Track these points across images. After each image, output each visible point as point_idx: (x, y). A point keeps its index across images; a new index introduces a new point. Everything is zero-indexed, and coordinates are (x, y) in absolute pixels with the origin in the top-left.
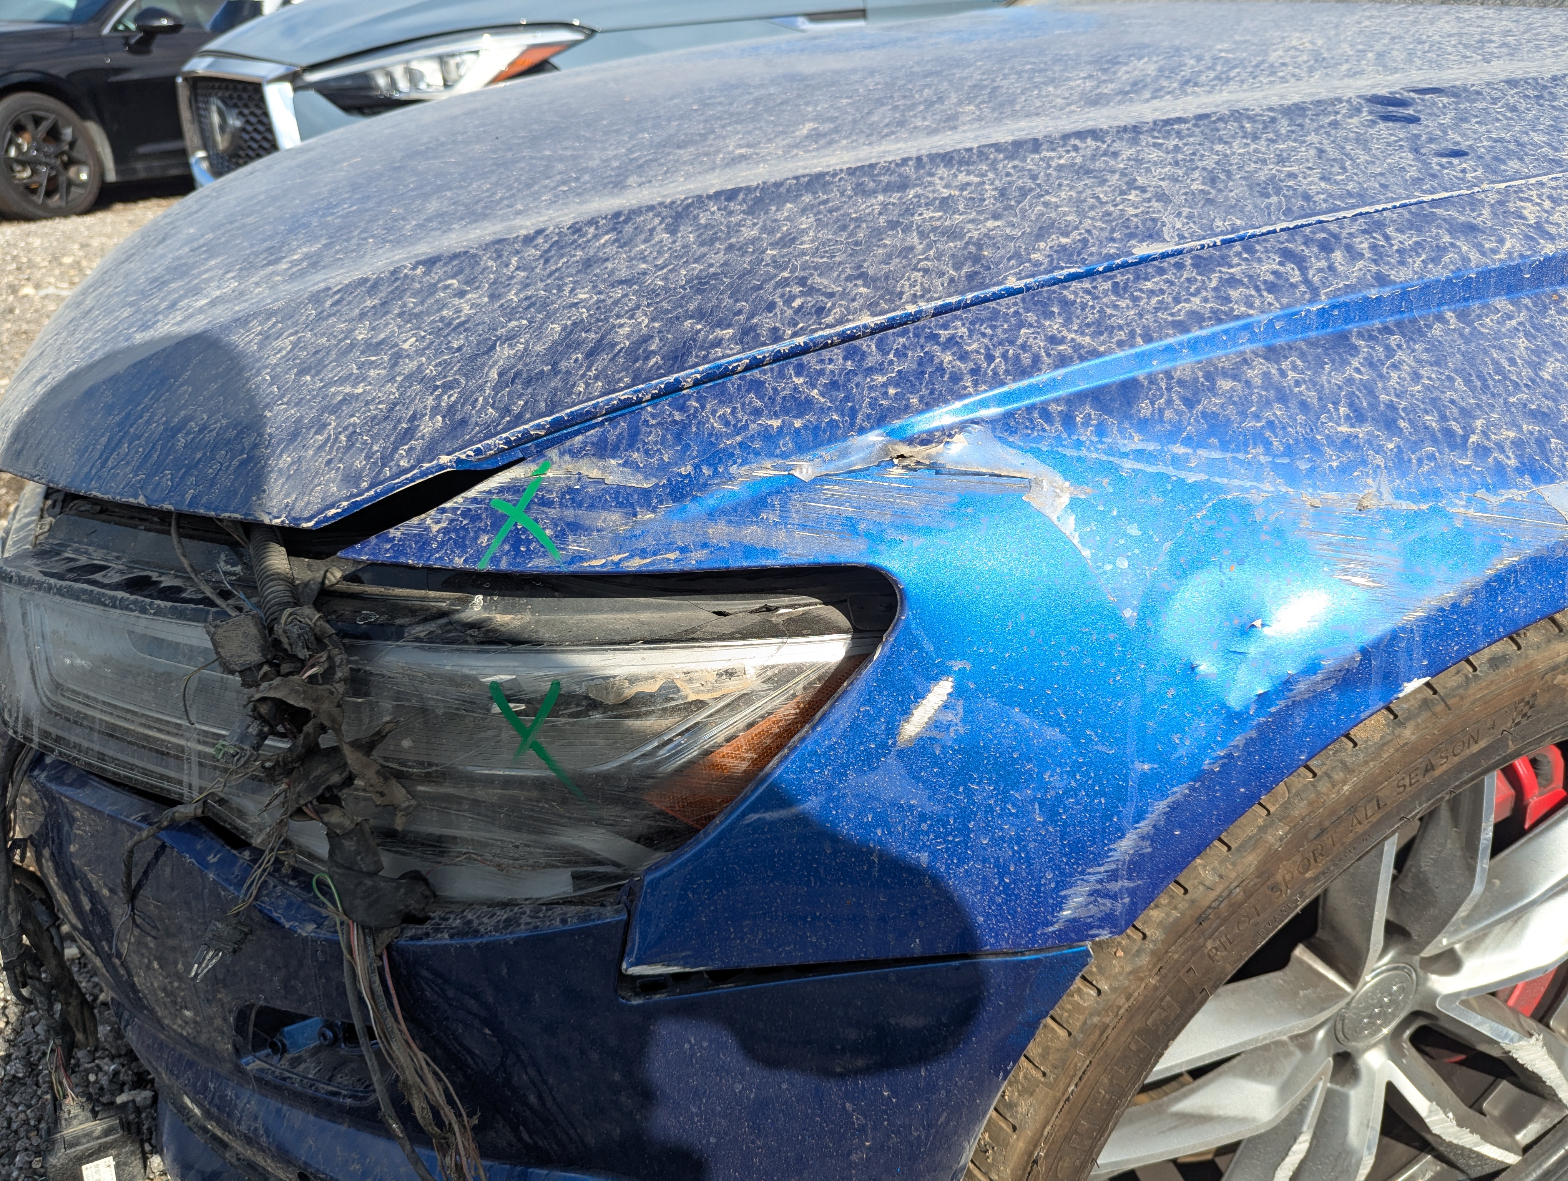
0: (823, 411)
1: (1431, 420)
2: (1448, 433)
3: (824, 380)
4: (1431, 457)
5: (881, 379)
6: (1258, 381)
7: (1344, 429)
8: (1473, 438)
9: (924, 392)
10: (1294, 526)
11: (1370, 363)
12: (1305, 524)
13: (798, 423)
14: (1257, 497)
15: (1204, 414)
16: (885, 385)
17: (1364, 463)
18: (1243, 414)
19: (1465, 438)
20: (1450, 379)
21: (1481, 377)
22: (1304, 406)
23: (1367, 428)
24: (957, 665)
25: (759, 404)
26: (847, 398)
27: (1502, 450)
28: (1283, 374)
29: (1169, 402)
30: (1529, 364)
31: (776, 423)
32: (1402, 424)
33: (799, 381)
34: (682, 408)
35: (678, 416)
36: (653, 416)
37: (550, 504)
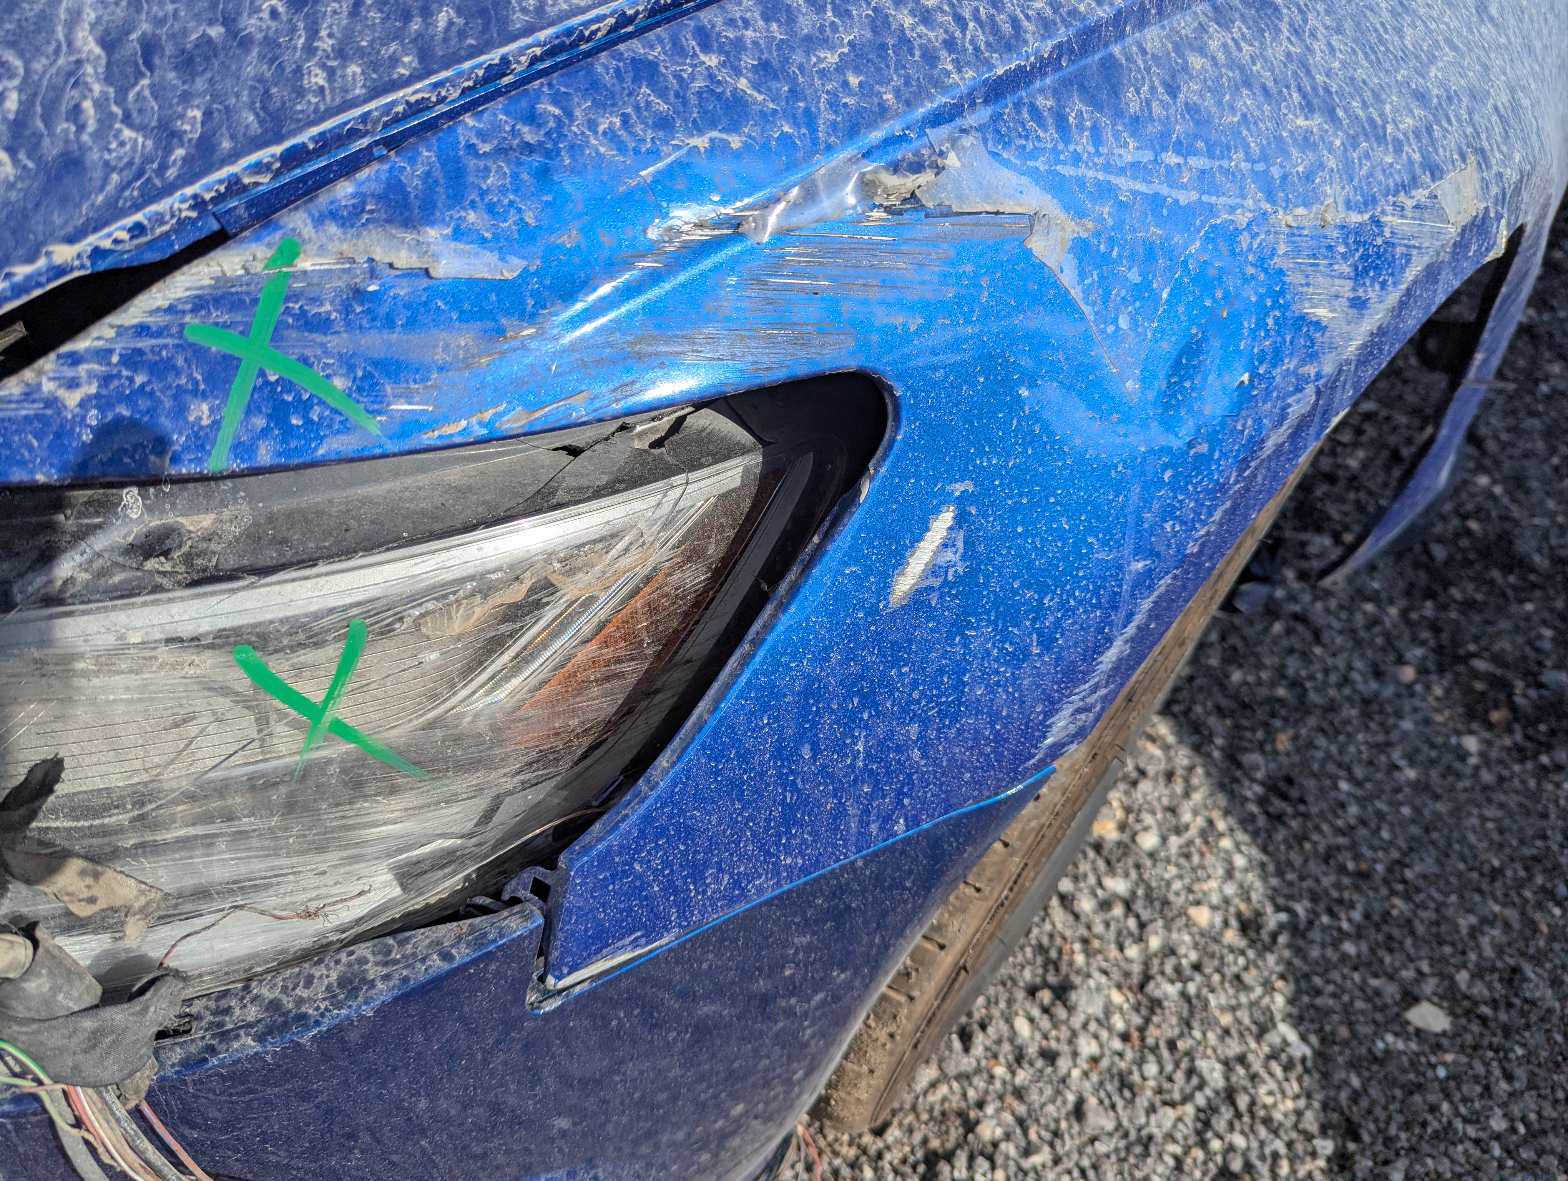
0: (766, 117)
1: (1357, 107)
2: (1372, 123)
3: (749, 60)
4: (1367, 155)
5: (831, 58)
6: (1221, 57)
7: (1302, 122)
8: (1389, 129)
9: (897, 81)
10: (1273, 253)
11: (1295, 31)
12: (1282, 249)
13: (735, 143)
14: (1242, 219)
15: (1187, 106)
16: (840, 69)
17: (1322, 165)
18: (1220, 105)
19: (1384, 129)
20: (1354, 51)
21: (1372, 49)
22: (1265, 92)
23: (1317, 120)
24: (958, 488)
25: (662, 107)
26: (795, 93)
27: (1409, 142)
28: (1238, 46)
29: (1153, 89)
30: (1394, 29)
31: (701, 143)
32: (1340, 113)
33: (712, 60)
34: (532, 118)
35: (529, 135)
36: (483, 136)
37: (323, 325)
